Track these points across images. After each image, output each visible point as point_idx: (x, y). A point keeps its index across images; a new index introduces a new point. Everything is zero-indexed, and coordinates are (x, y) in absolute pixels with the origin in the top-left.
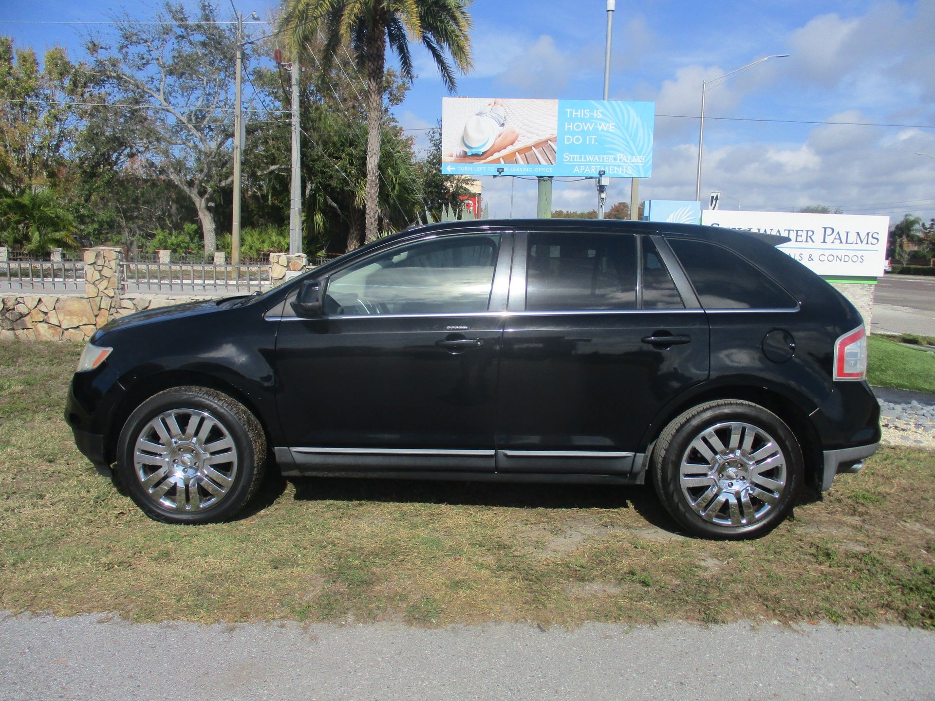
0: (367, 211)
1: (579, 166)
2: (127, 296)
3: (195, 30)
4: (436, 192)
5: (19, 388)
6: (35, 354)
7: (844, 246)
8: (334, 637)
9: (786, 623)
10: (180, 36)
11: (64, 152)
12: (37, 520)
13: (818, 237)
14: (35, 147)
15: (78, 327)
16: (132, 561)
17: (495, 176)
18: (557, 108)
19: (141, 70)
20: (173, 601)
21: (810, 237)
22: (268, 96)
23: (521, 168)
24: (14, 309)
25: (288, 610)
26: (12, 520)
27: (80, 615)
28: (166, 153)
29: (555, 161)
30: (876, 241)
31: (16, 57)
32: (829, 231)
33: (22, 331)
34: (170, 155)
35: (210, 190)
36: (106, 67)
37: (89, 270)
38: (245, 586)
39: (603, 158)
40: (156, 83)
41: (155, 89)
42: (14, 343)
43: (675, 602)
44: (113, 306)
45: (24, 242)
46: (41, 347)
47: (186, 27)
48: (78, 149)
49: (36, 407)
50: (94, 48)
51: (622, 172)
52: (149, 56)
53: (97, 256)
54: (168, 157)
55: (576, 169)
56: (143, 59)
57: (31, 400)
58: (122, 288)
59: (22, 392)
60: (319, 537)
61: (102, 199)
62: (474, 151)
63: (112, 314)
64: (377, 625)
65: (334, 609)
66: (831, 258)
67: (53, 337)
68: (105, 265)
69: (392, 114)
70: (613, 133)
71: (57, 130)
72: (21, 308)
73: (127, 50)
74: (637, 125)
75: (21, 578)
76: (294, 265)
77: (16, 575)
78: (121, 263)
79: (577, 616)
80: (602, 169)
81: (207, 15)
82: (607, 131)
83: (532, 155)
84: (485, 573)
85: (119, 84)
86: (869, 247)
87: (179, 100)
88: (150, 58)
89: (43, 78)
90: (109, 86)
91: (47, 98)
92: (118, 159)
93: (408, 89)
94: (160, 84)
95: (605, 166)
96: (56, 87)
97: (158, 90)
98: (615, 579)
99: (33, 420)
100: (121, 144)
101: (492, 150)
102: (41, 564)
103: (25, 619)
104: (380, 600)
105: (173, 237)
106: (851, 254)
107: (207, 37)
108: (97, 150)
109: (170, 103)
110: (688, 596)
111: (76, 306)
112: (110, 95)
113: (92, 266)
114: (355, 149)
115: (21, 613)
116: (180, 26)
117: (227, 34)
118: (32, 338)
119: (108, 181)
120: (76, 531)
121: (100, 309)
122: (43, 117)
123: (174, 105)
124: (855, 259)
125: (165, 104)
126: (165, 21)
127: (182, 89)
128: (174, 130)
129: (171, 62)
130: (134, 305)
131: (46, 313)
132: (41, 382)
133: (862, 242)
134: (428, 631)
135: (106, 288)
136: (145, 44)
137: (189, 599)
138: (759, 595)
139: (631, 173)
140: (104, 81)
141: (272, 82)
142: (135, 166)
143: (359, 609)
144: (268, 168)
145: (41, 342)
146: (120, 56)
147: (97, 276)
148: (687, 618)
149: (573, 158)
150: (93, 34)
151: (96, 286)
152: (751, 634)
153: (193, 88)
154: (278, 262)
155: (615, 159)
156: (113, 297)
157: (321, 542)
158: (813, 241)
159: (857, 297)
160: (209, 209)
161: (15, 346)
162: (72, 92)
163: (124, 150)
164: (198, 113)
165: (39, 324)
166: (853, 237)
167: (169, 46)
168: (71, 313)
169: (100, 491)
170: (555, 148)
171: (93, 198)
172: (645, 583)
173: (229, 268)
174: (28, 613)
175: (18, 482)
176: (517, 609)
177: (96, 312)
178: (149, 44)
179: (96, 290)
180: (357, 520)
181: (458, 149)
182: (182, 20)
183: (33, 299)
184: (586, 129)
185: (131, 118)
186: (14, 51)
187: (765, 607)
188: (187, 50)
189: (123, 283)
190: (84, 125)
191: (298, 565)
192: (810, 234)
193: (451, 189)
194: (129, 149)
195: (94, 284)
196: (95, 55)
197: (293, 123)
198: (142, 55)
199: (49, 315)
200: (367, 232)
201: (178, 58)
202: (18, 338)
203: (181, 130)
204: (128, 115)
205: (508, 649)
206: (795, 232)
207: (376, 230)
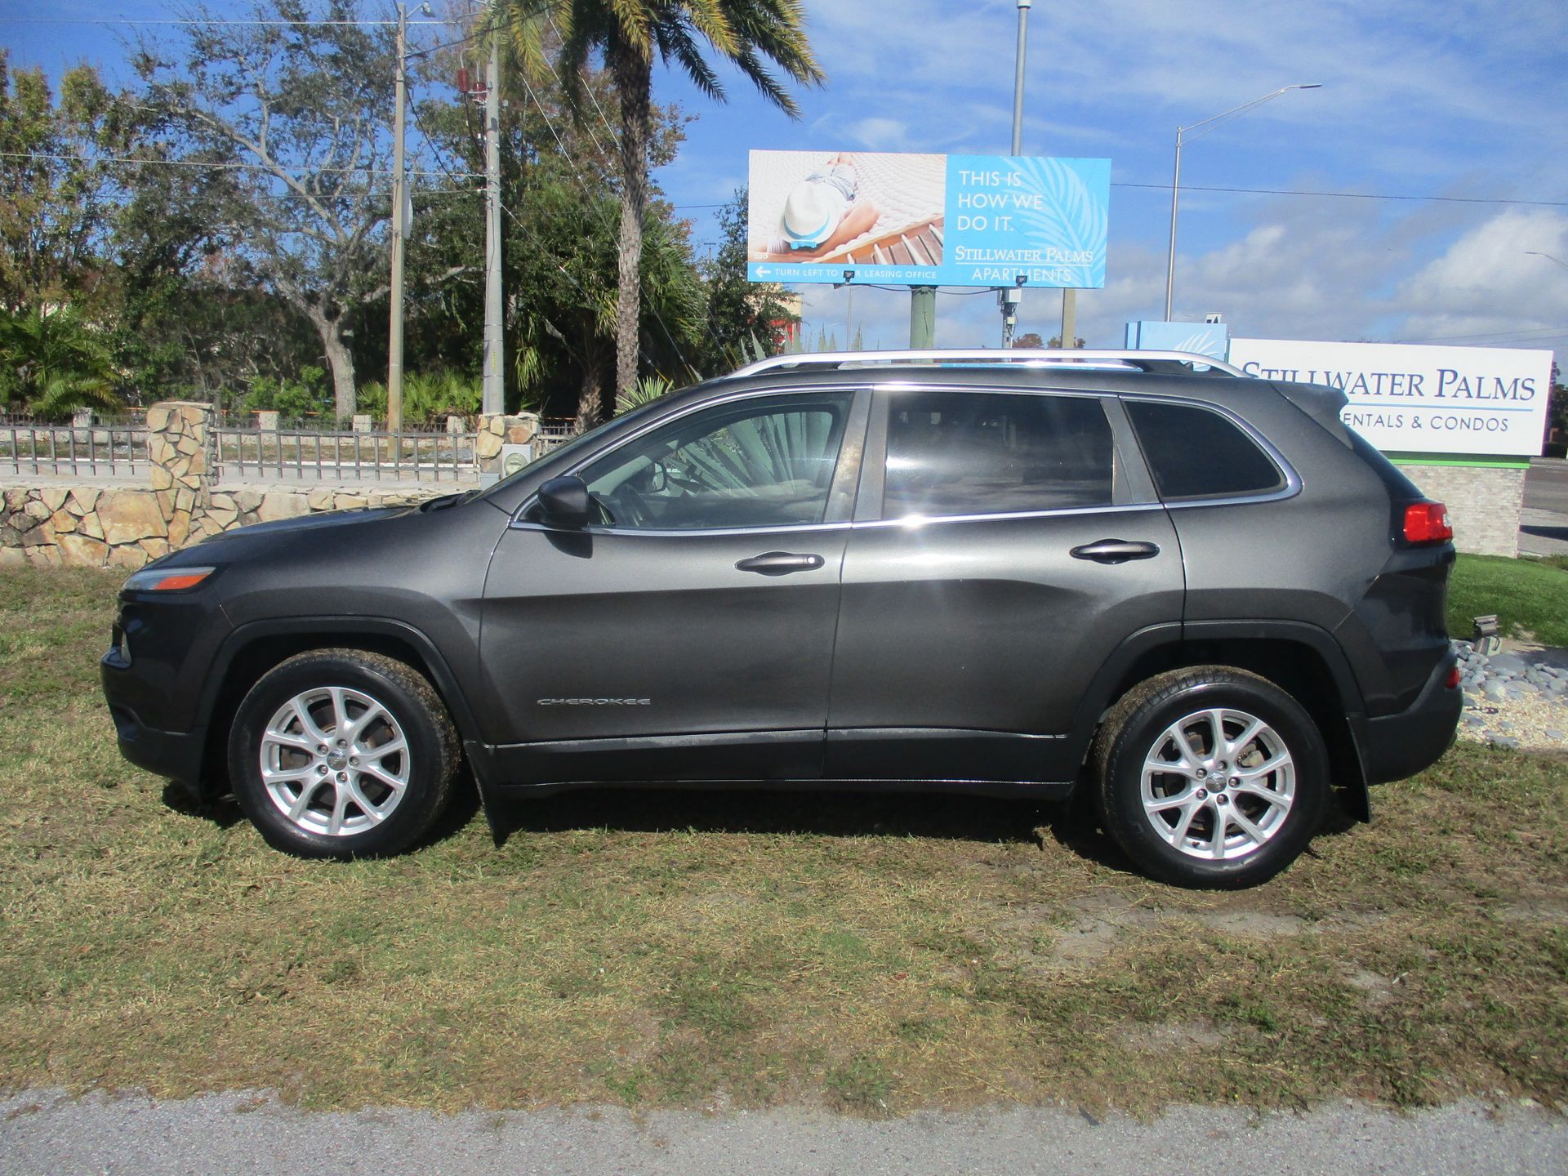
0: (620, 345)
1: (982, 269)
2: (221, 487)
3: (320, 36)
4: (731, 314)
5: (38, 650)
6: (63, 589)
7: (1474, 402)
8: (698, 1139)
9: (1549, 1106)
10: (294, 46)
11: (95, 244)
12: (96, 901)
13: (1430, 386)
14: (45, 236)
15: (136, 542)
16: (287, 984)
17: (837, 285)
18: (944, 168)
19: (228, 103)
20: (378, 1067)
21: (1416, 386)
22: (444, 149)
23: (882, 272)
24: (23, 510)
25: (601, 1082)
26: (50, 899)
27: (201, 1096)
28: (271, 246)
29: (941, 259)
30: (1530, 393)
31: (12, 81)
32: (1448, 377)
33: (37, 548)
34: (279, 251)
35: (345, 309)
36: (167, 98)
37: (155, 442)
38: (510, 1034)
39: (1023, 255)
40: (254, 126)
41: (250, 137)
42: (24, 570)
43: (1331, 1063)
44: (198, 504)
45: (28, 398)
46: (71, 576)
47: (305, 31)
48: (119, 239)
49: (73, 685)
50: (147, 65)
51: (1055, 278)
52: (241, 80)
53: (171, 416)
54: (274, 252)
55: (977, 274)
56: (231, 84)
57: (64, 673)
58: (213, 475)
59: (45, 657)
60: (631, 933)
61: (160, 323)
62: (803, 242)
63: (196, 520)
64: (775, 1113)
65: (691, 1081)
66: (1451, 423)
67: (93, 559)
68: (185, 432)
69: (655, 181)
70: (1037, 212)
71: (82, 207)
72: (37, 509)
73: (205, 70)
74: (1081, 199)
75: (81, 1021)
76: (517, 434)
77: (70, 1014)
78: (212, 430)
79: (1152, 1092)
80: (1021, 273)
81: (340, 11)
82: (1030, 209)
83: (901, 249)
84: (959, 1004)
85: (189, 127)
86: (1518, 404)
87: (292, 155)
88: (244, 83)
89: (58, 118)
90: (172, 130)
91: (66, 150)
92: (187, 255)
93: (681, 138)
94: (259, 128)
95: (1025, 268)
96: (80, 133)
97: (257, 138)
98: (1204, 1014)
99: (69, 708)
100: (196, 229)
101: (833, 240)
102: (114, 990)
103: (95, 1105)
104: (775, 1063)
105: (283, 390)
106: (1486, 416)
107: (341, 49)
108: (153, 240)
109: (277, 159)
110: (1354, 1051)
111: (133, 505)
112: (173, 145)
113: (160, 436)
114: (594, 239)
115: (86, 1092)
116: (294, 28)
117: (375, 42)
118: (56, 561)
119: (173, 293)
120: (172, 922)
121: (175, 510)
122: (58, 184)
123: (283, 164)
124: (1493, 425)
125: (269, 161)
126: (269, 19)
127: (298, 137)
128: (283, 207)
129: (278, 90)
130: (236, 503)
131: (80, 518)
132: (76, 639)
133: (1505, 395)
134: (875, 1125)
135: (186, 474)
136: (235, 60)
137: (407, 1062)
138: (1484, 1048)
139: (1069, 280)
140: (163, 121)
141: (450, 125)
142: (216, 269)
143: (736, 1080)
144: (445, 272)
145: (71, 569)
146: (192, 80)
147: (170, 452)
148: (1360, 1095)
149: (972, 254)
150: (146, 42)
151: (168, 469)
152: (1490, 1127)
153: (316, 136)
154: (488, 429)
155: (1043, 257)
156: (198, 489)
157: (634, 942)
158: (1421, 394)
159: (1495, 490)
160: (343, 340)
161: (25, 575)
162: (109, 141)
163: (197, 241)
164: (324, 178)
165: (68, 537)
166: (1489, 387)
167: (275, 63)
168: (123, 518)
169: (207, 842)
170: (941, 237)
171: (145, 323)
172: (1265, 1025)
173: (383, 443)
174: (98, 1093)
175: (53, 827)
176: (1035, 1078)
177: (169, 516)
178: (242, 59)
179: (168, 477)
180: (691, 898)
181: (776, 239)
182: (297, 17)
183: (58, 493)
184: (993, 204)
185: (209, 186)
186: (9, 70)
187: (1502, 1073)
188: (307, 69)
189: (214, 464)
190: (128, 199)
191: (605, 990)
192: (1416, 380)
193: (756, 308)
194: (206, 239)
195: (164, 465)
196: (149, 77)
197: (489, 195)
198: (229, 78)
199: (85, 521)
200: (620, 380)
201: (290, 82)
202: (31, 561)
203: (296, 207)
204: (205, 180)
205: (1038, 1161)
206: (1390, 377)
207: (635, 377)
